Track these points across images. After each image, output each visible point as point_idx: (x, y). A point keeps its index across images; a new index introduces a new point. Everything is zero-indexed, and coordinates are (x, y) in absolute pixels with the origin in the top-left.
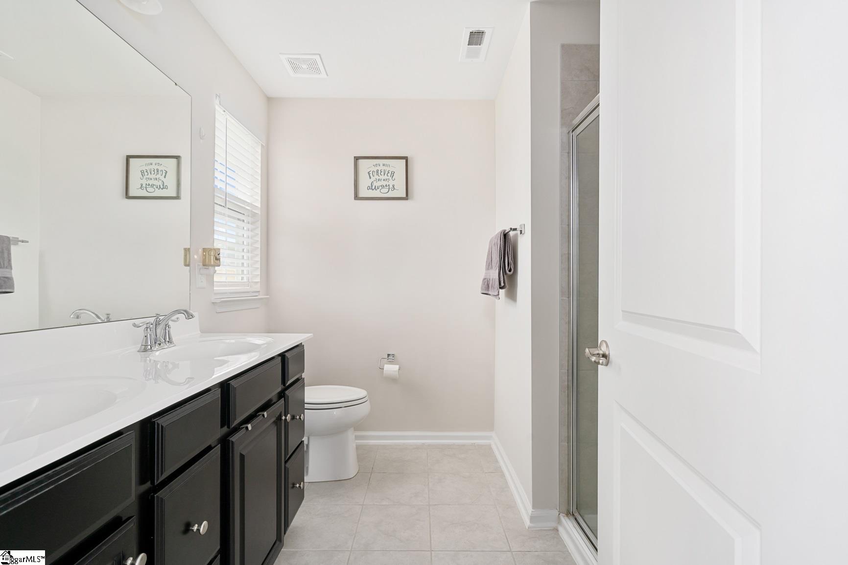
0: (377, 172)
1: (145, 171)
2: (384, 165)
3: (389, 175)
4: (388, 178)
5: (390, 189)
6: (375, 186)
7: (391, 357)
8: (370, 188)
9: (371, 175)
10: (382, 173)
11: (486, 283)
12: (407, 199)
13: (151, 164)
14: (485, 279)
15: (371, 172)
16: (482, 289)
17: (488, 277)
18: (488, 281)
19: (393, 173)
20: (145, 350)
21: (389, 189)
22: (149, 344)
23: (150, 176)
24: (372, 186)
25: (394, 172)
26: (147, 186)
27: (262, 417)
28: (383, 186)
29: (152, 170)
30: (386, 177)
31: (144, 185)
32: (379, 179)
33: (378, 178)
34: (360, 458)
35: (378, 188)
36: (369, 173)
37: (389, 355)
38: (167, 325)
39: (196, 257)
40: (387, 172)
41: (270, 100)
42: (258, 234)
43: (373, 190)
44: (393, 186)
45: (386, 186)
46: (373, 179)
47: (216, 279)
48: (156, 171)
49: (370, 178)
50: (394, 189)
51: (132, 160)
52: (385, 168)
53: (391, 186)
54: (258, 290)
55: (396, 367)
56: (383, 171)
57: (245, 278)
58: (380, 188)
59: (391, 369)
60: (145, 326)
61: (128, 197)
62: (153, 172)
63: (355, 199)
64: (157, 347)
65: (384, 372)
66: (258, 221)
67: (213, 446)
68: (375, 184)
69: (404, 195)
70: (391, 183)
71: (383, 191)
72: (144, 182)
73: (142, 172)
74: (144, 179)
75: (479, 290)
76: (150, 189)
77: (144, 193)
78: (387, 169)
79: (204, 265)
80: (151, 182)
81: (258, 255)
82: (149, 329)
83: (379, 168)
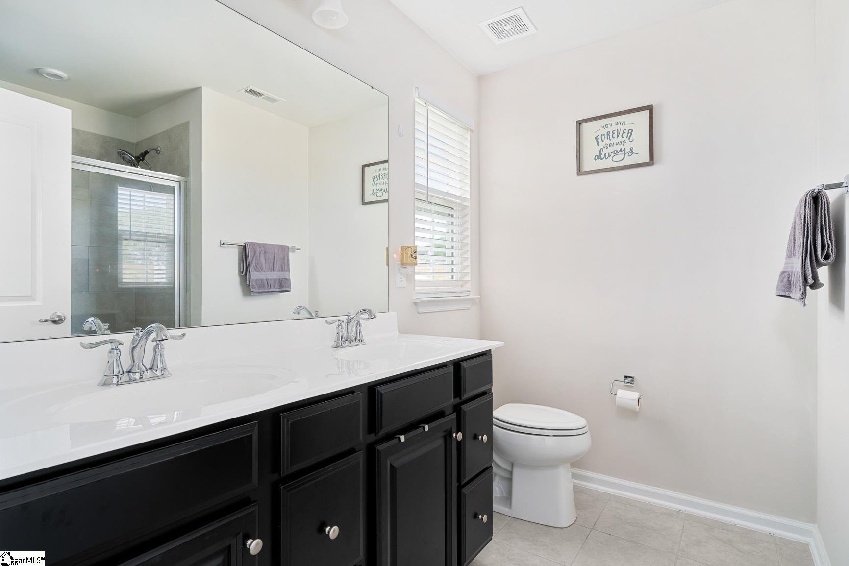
0: (608, 134)
1: (375, 177)
2: (617, 124)
3: (625, 135)
4: (623, 139)
5: (627, 155)
6: (605, 154)
7: (629, 380)
8: (599, 157)
9: (600, 140)
10: (615, 135)
11: (786, 280)
12: (653, 164)
13: (380, 170)
14: (783, 273)
15: (599, 137)
16: (778, 289)
17: (790, 269)
18: (789, 275)
19: (630, 132)
20: (337, 347)
21: (625, 154)
22: (340, 341)
23: (379, 181)
24: (601, 155)
25: (632, 130)
26: (377, 191)
27: (422, 430)
28: (616, 153)
29: (381, 175)
30: (620, 139)
31: (375, 191)
32: (610, 144)
33: (608, 142)
34: (579, 504)
35: (609, 156)
36: (596, 138)
37: (626, 377)
38: (358, 324)
39: (395, 256)
40: (622, 132)
41: (481, 79)
42: (468, 229)
43: (602, 159)
44: (631, 149)
45: (621, 151)
46: (602, 144)
47: (418, 277)
48: (383, 176)
49: (598, 144)
50: (633, 153)
51: (366, 169)
52: (619, 127)
53: (628, 150)
54: (469, 290)
55: (635, 395)
56: (616, 132)
57: (455, 277)
58: (613, 154)
59: (627, 396)
60: (337, 323)
61: (364, 203)
62: (381, 177)
63: (578, 175)
64: (346, 344)
65: (617, 398)
66: (468, 214)
67: (357, 450)
68: (605, 151)
69: (648, 160)
70: (628, 146)
71: (617, 158)
72: (375, 188)
73: (373, 178)
74: (375, 185)
75: (774, 291)
76: (379, 194)
77: (375, 199)
78: (622, 128)
79: (402, 264)
80: (380, 187)
81: (468, 251)
82: (340, 326)
83: (610, 129)
